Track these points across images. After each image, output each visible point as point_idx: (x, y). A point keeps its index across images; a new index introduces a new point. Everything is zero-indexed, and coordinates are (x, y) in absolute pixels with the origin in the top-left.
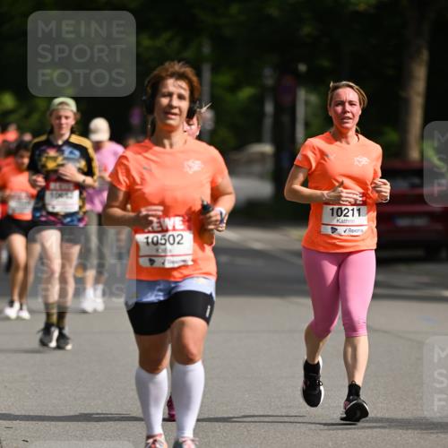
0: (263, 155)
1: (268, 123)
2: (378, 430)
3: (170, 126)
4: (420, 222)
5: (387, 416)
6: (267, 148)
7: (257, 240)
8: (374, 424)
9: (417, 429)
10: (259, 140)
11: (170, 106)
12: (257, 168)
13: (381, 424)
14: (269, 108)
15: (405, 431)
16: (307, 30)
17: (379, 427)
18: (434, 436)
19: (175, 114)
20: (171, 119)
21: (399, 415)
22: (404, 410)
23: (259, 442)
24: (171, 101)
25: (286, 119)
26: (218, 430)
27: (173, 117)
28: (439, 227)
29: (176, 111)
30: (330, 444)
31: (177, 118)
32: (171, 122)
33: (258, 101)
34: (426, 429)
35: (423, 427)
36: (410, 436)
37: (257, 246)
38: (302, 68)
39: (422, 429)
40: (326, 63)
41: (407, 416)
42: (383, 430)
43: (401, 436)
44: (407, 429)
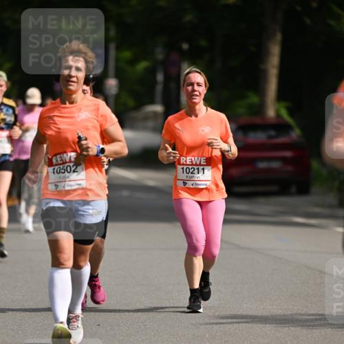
0: (155, 114)
1: (159, 88)
2: (244, 324)
3: (70, 90)
4: (276, 165)
5: (250, 313)
6: (158, 108)
7: (151, 179)
8: (241, 320)
9: (273, 324)
10: (152, 102)
11: (70, 76)
12: (151, 124)
13: (246, 320)
14: (160, 77)
15: (264, 325)
16: (188, 18)
17: (245, 322)
18: (287, 329)
19: (74, 82)
20: (71, 85)
21: (259, 313)
22: (264, 308)
23: (153, 334)
24: (70, 72)
25: (173, 85)
26: (122, 324)
27: (72, 84)
28: (289, 168)
29: (74, 79)
30: (207, 336)
31: (75, 84)
32: (71, 88)
33: (152, 72)
34: (280, 324)
35: (278, 322)
36: (268, 329)
37: (151, 183)
38: (185, 46)
39: (277, 324)
40: (203, 43)
41: (266, 313)
42: (247, 325)
43: (261, 328)
44: (266, 324)
